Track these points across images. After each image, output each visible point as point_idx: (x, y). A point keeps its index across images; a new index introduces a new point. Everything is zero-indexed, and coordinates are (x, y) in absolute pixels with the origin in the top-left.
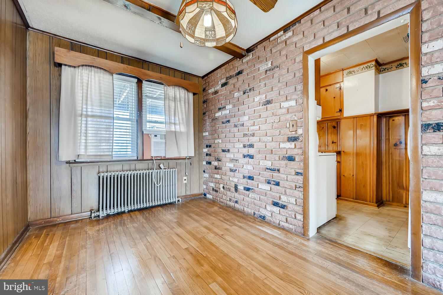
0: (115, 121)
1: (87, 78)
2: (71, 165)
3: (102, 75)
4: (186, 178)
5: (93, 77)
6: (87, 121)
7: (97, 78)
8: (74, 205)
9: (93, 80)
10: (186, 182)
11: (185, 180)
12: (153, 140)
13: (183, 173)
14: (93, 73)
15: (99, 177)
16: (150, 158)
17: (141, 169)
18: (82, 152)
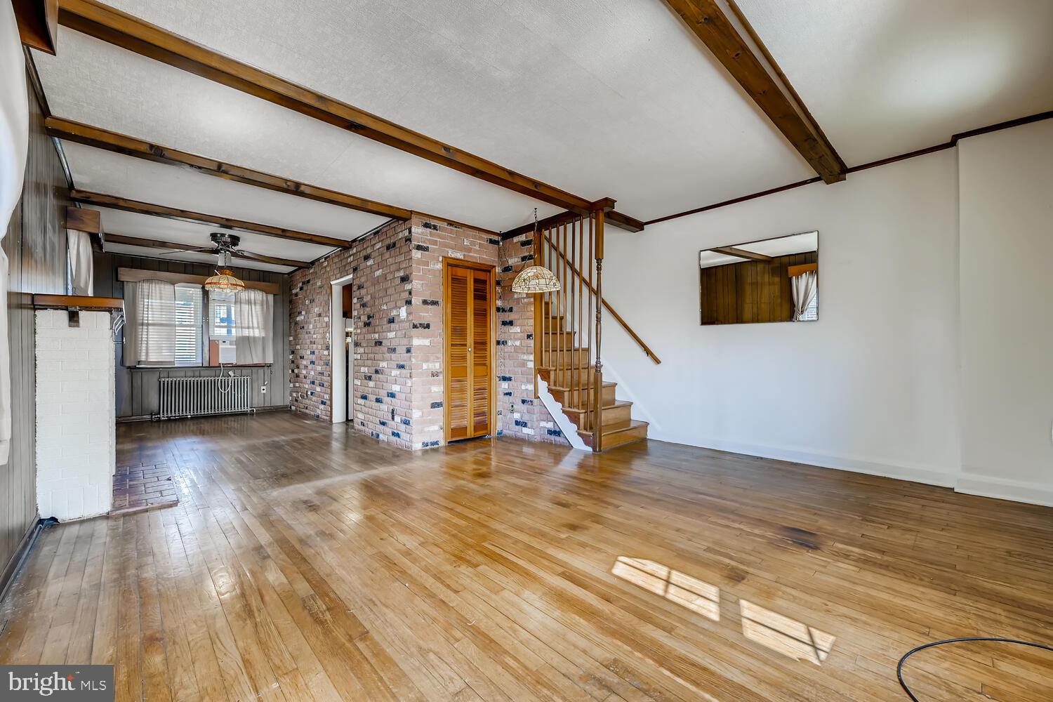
0: (177, 328)
1: (147, 291)
2: (132, 370)
3: (162, 286)
4: (265, 388)
5: (153, 288)
6: (147, 329)
7: (157, 289)
8: (135, 406)
9: (153, 291)
10: (265, 391)
11: (264, 390)
12: (221, 346)
13: (261, 381)
14: (154, 285)
15: (160, 382)
16: (217, 365)
17: (207, 377)
18: (143, 358)
